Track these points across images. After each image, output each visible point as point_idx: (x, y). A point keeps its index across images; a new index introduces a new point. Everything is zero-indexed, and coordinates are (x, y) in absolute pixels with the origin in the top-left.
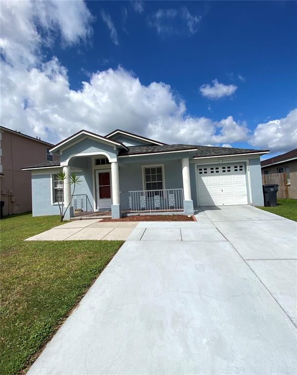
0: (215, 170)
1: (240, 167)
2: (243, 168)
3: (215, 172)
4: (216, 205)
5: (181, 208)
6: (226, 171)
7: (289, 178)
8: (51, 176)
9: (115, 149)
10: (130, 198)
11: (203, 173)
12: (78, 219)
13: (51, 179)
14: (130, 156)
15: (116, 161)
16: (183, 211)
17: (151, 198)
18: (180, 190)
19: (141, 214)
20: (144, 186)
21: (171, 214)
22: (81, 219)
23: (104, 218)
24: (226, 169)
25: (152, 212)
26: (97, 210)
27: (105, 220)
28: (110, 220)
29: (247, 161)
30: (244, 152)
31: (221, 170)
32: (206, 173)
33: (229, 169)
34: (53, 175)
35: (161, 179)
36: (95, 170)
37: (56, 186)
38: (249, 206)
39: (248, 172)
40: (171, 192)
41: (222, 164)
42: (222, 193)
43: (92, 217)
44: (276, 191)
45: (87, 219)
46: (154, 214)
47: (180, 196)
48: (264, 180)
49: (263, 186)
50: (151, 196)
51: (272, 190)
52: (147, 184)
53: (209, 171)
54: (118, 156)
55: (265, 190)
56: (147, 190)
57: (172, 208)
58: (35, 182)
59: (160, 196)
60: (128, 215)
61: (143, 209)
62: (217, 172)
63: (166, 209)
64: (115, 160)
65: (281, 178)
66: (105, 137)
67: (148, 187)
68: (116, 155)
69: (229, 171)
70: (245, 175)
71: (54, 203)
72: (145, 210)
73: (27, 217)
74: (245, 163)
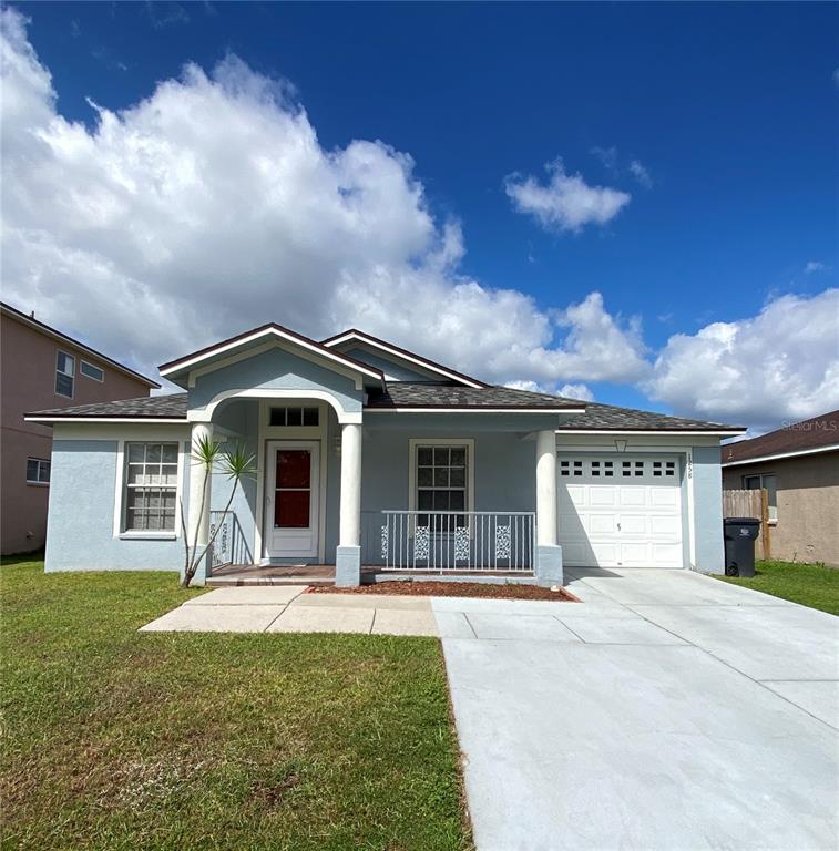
0: (602, 469)
1: (669, 467)
2: (676, 469)
3: (602, 473)
4: (601, 564)
5: (527, 567)
6: (633, 474)
7: (775, 506)
8: (121, 446)
9: (359, 387)
10: (386, 530)
11: (572, 473)
12: (231, 584)
13: (121, 456)
14: (399, 410)
15: (360, 421)
16: (531, 575)
17: (445, 535)
18: (527, 517)
19: (416, 578)
20: (413, 498)
21: (501, 580)
22: (240, 584)
23: (311, 584)
24: (633, 469)
25: (445, 573)
26: (266, 562)
27: (314, 588)
28: (331, 588)
29: (689, 452)
30: (683, 426)
31: (618, 468)
32: (578, 473)
33: (639, 469)
34: (126, 443)
35: (463, 482)
36: (267, 440)
37: (132, 480)
38: (687, 571)
39: (690, 482)
40: (503, 521)
41: (624, 454)
42: (618, 534)
43: (274, 580)
44: (753, 536)
45: (259, 584)
46: (453, 579)
47: (526, 531)
48: (726, 507)
49: (724, 520)
50: (445, 530)
51: (744, 532)
52: (420, 491)
53: (587, 468)
54: (364, 407)
55: (727, 534)
56: (420, 509)
57: (503, 564)
58: (63, 463)
59: (431, 530)
60: (379, 578)
61: (421, 564)
62: (609, 474)
63: (486, 566)
64: (358, 418)
65: (754, 504)
66: (320, 345)
67: (424, 500)
68: (361, 404)
69: (639, 473)
70: (678, 489)
71: (122, 531)
72: (426, 567)
73: (25, 568)
74: (682, 458)
